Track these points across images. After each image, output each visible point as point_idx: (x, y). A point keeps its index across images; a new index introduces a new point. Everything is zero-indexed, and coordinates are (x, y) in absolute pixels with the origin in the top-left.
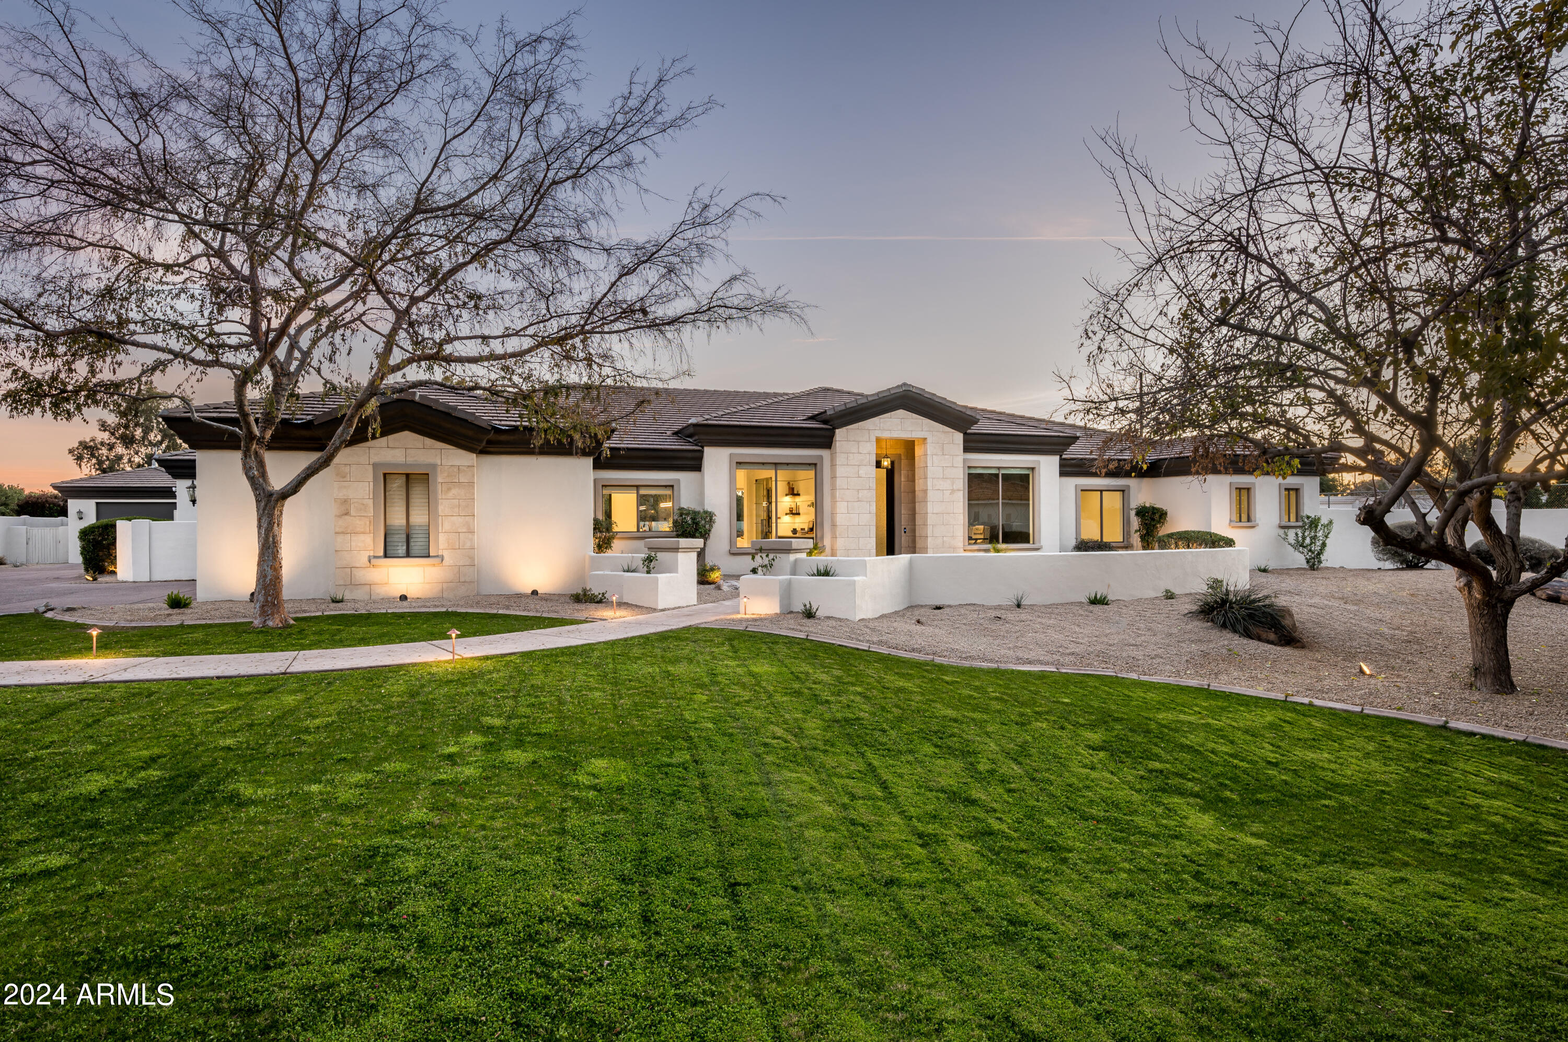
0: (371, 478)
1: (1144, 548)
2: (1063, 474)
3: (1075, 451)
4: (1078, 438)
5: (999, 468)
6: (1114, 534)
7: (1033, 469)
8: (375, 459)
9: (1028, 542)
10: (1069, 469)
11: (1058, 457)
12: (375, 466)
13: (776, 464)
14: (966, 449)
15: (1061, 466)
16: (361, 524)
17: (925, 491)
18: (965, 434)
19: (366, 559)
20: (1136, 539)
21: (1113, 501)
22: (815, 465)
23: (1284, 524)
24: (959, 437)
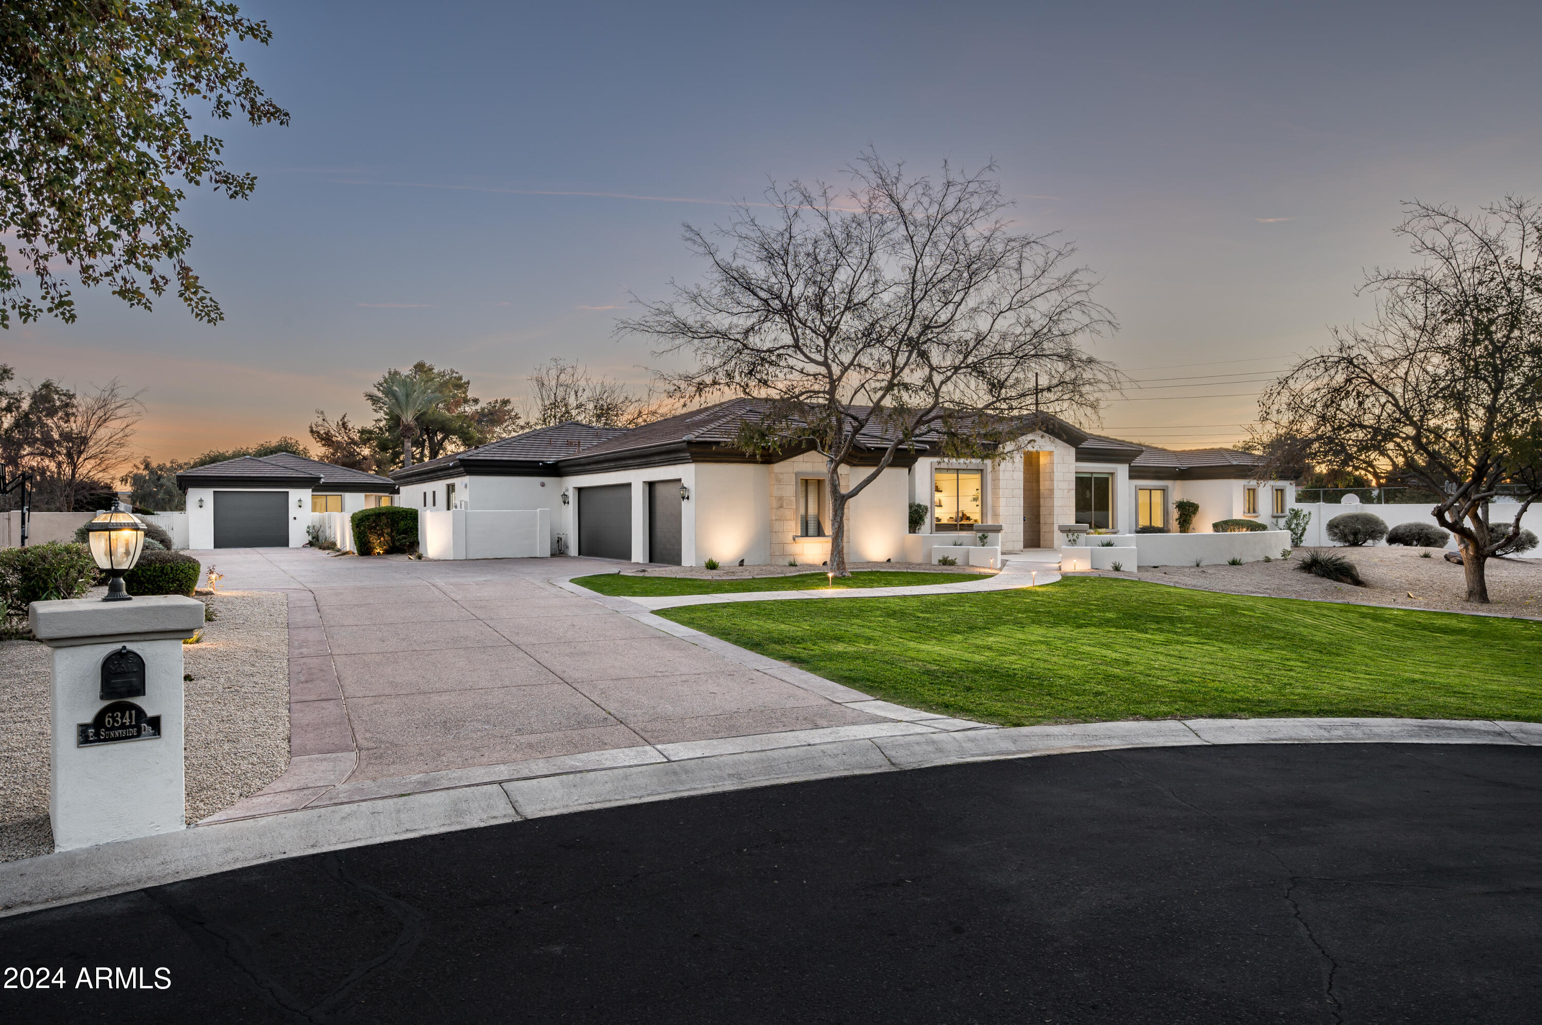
0: (794, 483)
1: (1181, 532)
2: (1131, 477)
3: (1139, 462)
4: (1142, 451)
5: (1092, 473)
6: (1158, 523)
7: (1112, 474)
8: (796, 470)
9: (1107, 527)
10: (1135, 474)
11: (1127, 466)
12: (797, 474)
13: (958, 470)
14: (1078, 460)
15: (1130, 471)
16: (789, 513)
17: (1052, 490)
18: (1077, 448)
19: (791, 538)
20: (1174, 524)
21: (1157, 496)
22: (982, 470)
23: (1275, 514)
24: (1073, 451)
